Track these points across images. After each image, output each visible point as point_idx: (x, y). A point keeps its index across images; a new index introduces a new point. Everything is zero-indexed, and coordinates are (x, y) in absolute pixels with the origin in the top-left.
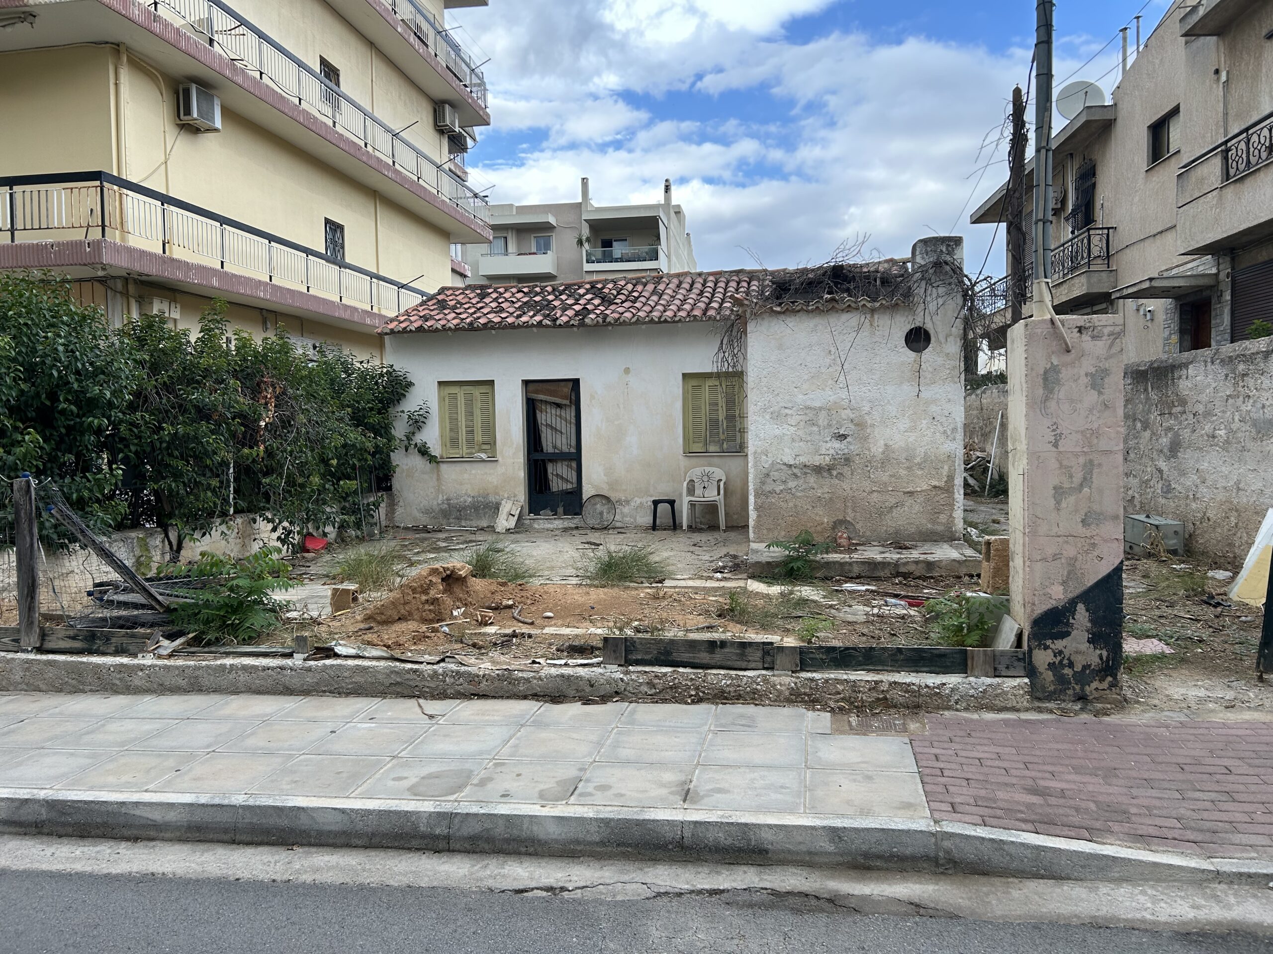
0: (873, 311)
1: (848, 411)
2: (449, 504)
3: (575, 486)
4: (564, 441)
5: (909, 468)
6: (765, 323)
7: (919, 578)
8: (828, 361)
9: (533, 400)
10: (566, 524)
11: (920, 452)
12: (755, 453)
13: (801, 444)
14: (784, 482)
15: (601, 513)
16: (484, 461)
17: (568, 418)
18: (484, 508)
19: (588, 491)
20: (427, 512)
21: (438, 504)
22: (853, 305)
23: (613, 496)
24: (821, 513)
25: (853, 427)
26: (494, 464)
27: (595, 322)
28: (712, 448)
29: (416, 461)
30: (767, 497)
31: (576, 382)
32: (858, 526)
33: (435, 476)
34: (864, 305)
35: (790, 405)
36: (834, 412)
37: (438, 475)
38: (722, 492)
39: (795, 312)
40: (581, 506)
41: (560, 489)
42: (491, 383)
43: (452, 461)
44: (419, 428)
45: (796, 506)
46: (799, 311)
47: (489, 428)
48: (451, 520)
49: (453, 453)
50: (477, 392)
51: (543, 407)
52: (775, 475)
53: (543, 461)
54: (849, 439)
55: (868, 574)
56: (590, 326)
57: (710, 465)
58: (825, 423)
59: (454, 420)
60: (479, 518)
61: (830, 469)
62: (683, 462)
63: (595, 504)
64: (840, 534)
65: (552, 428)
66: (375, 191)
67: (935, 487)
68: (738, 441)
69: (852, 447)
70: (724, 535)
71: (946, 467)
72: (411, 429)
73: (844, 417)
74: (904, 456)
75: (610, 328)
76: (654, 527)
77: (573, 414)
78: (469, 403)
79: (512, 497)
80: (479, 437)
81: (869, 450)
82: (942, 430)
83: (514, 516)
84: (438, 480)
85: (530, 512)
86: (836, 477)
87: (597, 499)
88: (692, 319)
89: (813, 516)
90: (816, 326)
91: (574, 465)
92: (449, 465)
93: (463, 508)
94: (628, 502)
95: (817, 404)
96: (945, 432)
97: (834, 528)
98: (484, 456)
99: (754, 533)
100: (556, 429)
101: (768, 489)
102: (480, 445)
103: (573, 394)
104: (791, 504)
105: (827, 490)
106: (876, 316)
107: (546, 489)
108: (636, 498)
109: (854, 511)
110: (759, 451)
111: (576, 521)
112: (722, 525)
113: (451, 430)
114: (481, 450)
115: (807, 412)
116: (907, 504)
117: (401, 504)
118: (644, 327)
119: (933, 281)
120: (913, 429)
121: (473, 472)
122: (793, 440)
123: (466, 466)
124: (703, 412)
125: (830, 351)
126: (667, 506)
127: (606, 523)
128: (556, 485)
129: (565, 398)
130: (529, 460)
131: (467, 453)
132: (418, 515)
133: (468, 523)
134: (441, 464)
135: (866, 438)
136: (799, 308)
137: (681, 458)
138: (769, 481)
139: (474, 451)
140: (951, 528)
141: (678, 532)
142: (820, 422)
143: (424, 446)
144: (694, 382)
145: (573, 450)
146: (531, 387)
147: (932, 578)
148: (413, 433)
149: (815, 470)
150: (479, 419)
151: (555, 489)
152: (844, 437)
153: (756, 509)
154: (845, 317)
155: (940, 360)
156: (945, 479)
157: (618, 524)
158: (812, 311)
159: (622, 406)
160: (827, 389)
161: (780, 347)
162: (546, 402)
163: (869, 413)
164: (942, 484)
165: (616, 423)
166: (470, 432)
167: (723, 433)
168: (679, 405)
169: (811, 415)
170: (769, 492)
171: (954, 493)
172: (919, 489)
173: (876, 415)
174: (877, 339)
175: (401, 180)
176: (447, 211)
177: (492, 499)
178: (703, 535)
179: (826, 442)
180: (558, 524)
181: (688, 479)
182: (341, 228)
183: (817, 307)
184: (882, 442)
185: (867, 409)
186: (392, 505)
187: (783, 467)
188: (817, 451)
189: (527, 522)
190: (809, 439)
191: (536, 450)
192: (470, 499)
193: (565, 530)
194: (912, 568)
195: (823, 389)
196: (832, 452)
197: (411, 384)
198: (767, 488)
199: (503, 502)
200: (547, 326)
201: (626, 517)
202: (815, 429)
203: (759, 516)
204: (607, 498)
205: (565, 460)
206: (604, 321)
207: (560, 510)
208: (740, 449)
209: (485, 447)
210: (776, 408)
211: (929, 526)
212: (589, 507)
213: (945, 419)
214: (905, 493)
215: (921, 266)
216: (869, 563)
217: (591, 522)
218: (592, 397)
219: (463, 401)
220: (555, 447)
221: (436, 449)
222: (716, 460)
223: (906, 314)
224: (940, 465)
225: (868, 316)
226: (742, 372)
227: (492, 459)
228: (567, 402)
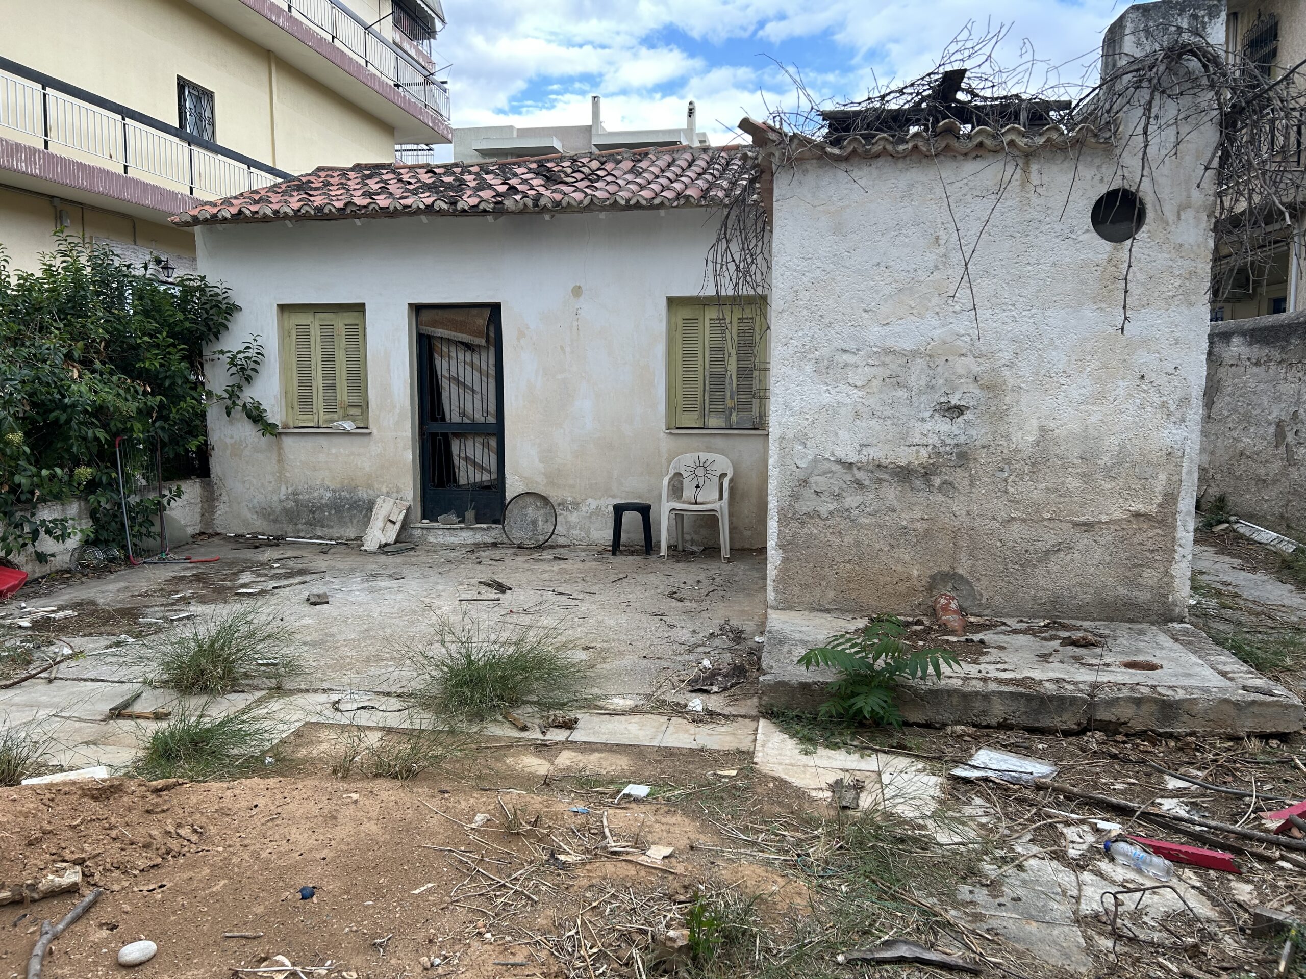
0: (1029, 155)
1: (969, 360)
2: (296, 501)
3: (494, 476)
4: (478, 404)
5: (1087, 477)
6: (810, 179)
7: (1142, 734)
8: (931, 258)
9: (429, 338)
10: (479, 537)
11: (1112, 443)
12: (782, 438)
13: (873, 422)
14: (838, 496)
15: (534, 522)
16: (348, 434)
17: (484, 367)
18: (350, 509)
19: (513, 486)
20: (265, 513)
21: (281, 501)
22: (988, 142)
23: (554, 495)
24: (907, 558)
25: (978, 391)
26: (366, 439)
27: (521, 205)
28: (713, 421)
29: (246, 431)
30: (803, 524)
31: (495, 309)
32: (978, 587)
33: (275, 457)
34: (1012, 143)
35: (853, 346)
36: (940, 361)
37: (280, 455)
38: (726, 495)
39: (870, 158)
40: (503, 507)
41: (472, 480)
42: (360, 308)
43: (302, 432)
44: (248, 379)
45: (858, 543)
46: (877, 156)
47: (358, 380)
48: (300, 527)
49: (303, 419)
50: (340, 322)
51: (445, 349)
52: (818, 482)
53: (446, 436)
54: (968, 415)
55: (1025, 720)
56: (512, 212)
57: (709, 449)
58: (923, 383)
59: (304, 369)
60: (342, 523)
61: (927, 473)
62: (666, 443)
63: (526, 507)
64: (943, 601)
65: (458, 383)
66: (269, 51)
67: (1137, 515)
68: (756, 411)
69: (973, 432)
70: (726, 567)
71: (1162, 477)
72: (236, 380)
73: (961, 371)
74: (1077, 451)
75: (547, 217)
76: (616, 547)
77: (492, 361)
78: (328, 338)
79: (393, 493)
80: (343, 395)
81: (1008, 437)
82: (1157, 400)
83: (394, 523)
84: (279, 461)
85: (423, 517)
86: (939, 489)
87: (529, 500)
88: (682, 201)
89: (891, 563)
90: (911, 186)
91: (493, 442)
92: (297, 439)
93: (319, 508)
94: (576, 505)
95: (908, 345)
96: (1164, 405)
97: (930, 588)
98: (349, 426)
99: (776, 591)
100: (465, 385)
101: (805, 509)
102: (345, 409)
103: (492, 329)
104: (849, 540)
105: (919, 515)
106: (1034, 167)
107: (449, 481)
108: (590, 500)
109: (972, 555)
110: (790, 434)
111: (493, 533)
112: (725, 552)
113: (301, 383)
114: (346, 417)
115: (888, 359)
116: (1080, 546)
117: (224, 498)
118: (602, 215)
119: (1165, 84)
120: (1100, 397)
121: (334, 451)
122: (857, 415)
123: (323, 441)
124: (701, 362)
125: (937, 238)
126: (637, 516)
127: (542, 538)
128: (466, 475)
129: (478, 334)
130: (422, 433)
131: (326, 421)
132: (251, 517)
133: (327, 531)
134: (284, 438)
135: (1002, 415)
136: (877, 148)
137: (662, 436)
138: (808, 493)
139: (336, 417)
140: (1165, 596)
141: (653, 558)
142: (913, 381)
143: (258, 408)
144: (686, 313)
145: (492, 420)
146: (426, 316)
147: (1171, 736)
148: (240, 387)
149: (897, 474)
150: (344, 367)
151: (463, 481)
152: (959, 410)
153: (781, 546)
154: (970, 167)
155: (1162, 258)
156: (1159, 499)
157: (561, 541)
158: (904, 156)
159: (568, 349)
160: (929, 314)
161: (838, 229)
162: (449, 341)
163: (1010, 365)
164: (1153, 509)
165: (559, 377)
166: (331, 387)
167: (732, 398)
168: (660, 350)
169: (894, 365)
170: (808, 514)
171: (1175, 528)
172: (1104, 518)
173: (1025, 369)
174: (1035, 215)
175: (303, 36)
176: (380, 90)
177: (363, 494)
178: (693, 567)
179: (923, 420)
180: (467, 537)
181: (672, 473)
182: (210, 95)
183: (915, 147)
184: (1035, 423)
185: (1007, 356)
186: (210, 499)
187: (837, 468)
188: (903, 438)
189: (417, 533)
190: (888, 412)
191: (434, 419)
192: (328, 494)
193: (478, 547)
194: (1125, 712)
195: (921, 316)
196: (933, 439)
197: (233, 309)
198: (804, 507)
199: (379, 501)
200: (440, 212)
201: (574, 528)
202: (902, 393)
203: (786, 560)
204: (545, 500)
205: (479, 435)
206: (536, 205)
207: (470, 514)
208: (759, 425)
209: (353, 411)
210: (825, 352)
211: (1122, 591)
212: (516, 512)
213: (1166, 378)
214: (1075, 524)
215: (1135, 60)
216: (1029, 698)
217: (519, 535)
218: (521, 334)
219: (319, 338)
220: (463, 414)
221: (275, 414)
222: (719, 442)
223: (1097, 161)
224: (1150, 471)
225: (1021, 162)
226: (766, 296)
227: (363, 431)
228: (482, 342)
